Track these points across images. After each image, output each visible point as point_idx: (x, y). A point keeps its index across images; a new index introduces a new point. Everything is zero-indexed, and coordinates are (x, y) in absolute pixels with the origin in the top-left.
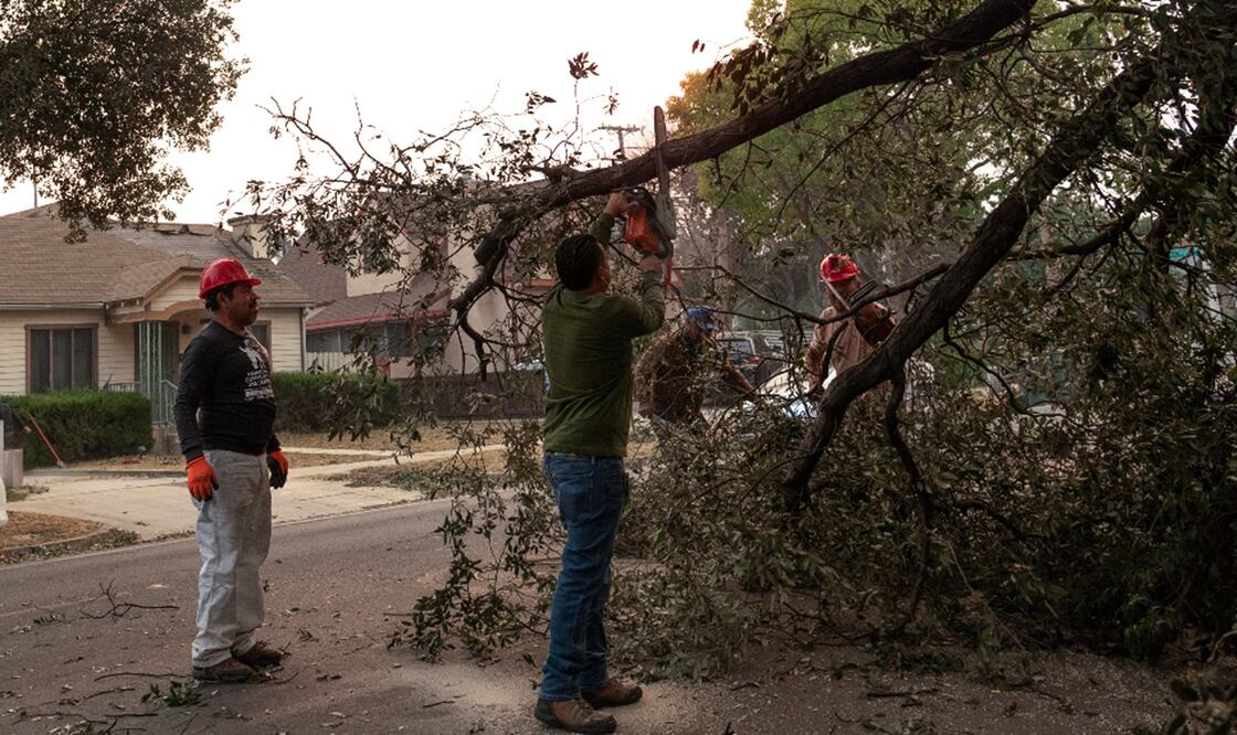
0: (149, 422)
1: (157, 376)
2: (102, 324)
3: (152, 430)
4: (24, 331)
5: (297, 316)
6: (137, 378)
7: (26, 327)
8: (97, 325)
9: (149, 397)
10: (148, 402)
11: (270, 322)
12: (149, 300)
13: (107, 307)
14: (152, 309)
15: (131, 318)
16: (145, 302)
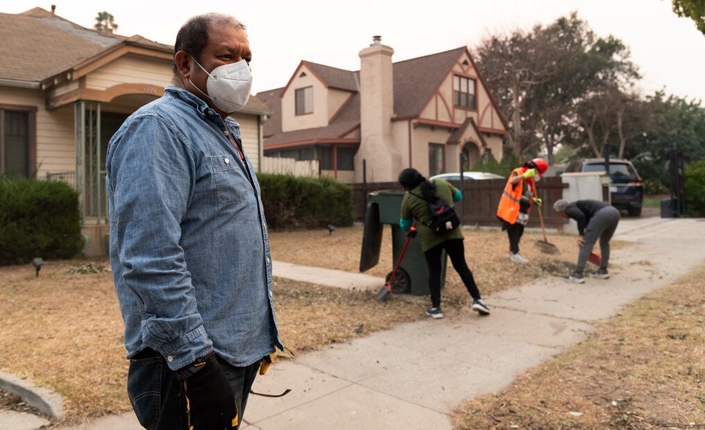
1: (95, 168)
2: (41, 107)
5: (256, 122)
8: (35, 109)
12: (81, 74)
13: (44, 87)
14: (88, 87)
15: (67, 99)
16: (76, 76)
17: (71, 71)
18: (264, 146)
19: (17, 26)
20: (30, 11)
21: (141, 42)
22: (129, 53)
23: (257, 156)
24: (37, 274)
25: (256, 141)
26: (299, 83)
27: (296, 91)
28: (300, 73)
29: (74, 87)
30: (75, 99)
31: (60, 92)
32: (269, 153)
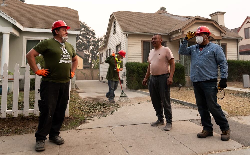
0: (184, 75)
1: (187, 59)
2: (168, 41)
3: (185, 78)
4: (141, 42)
5: (236, 42)
6: (180, 59)
7: (141, 41)
8: (166, 42)
9: (184, 65)
10: (183, 67)
11: (226, 44)
12: (183, 30)
13: (169, 35)
14: (185, 34)
15: (177, 38)
16: (182, 31)
17: (180, 29)
18: (240, 51)
19: (156, 17)
20: (157, 12)
21: (200, 18)
22: (197, 22)
23: (237, 55)
24: (180, 90)
25: (237, 49)
26: (246, 26)
27: (245, 29)
28: (247, 22)
29: (181, 34)
30: (181, 38)
31: (174, 36)
32: (241, 53)
